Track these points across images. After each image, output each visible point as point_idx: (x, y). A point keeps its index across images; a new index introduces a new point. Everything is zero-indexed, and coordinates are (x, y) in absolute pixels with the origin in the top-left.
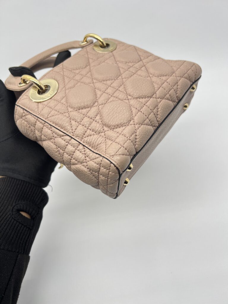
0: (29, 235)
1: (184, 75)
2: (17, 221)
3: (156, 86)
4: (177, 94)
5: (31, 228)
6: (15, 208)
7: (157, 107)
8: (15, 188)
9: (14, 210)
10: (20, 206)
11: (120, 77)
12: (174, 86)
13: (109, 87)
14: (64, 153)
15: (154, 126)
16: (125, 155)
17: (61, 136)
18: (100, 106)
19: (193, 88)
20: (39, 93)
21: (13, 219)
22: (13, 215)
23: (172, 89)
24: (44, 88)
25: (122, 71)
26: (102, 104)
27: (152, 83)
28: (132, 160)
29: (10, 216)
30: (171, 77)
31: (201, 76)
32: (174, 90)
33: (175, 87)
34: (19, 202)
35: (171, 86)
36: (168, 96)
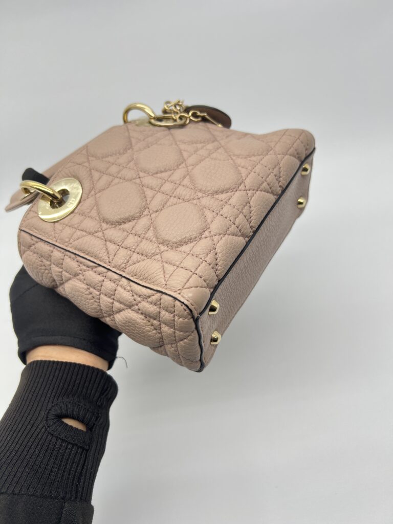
0: (85, 462)
1: (288, 151)
2: (57, 437)
3: (244, 172)
4: (279, 182)
5: (87, 447)
6: (53, 412)
7: (248, 205)
8: (51, 377)
9: (50, 417)
10: (61, 408)
11: (183, 165)
12: (274, 169)
13: (165, 182)
14: (100, 294)
15: (247, 237)
16: (200, 287)
17: (92, 268)
18: (153, 215)
19: (305, 170)
20: (53, 205)
21: (49, 435)
22: (48, 427)
23: (272, 174)
24: (59, 196)
25: (185, 155)
26: (157, 211)
27: (236, 167)
28: (212, 294)
29: (43, 430)
30: (267, 156)
31: (314, 149)
32: (276, 176)
33: (276, 171)
34: (59, 401)
35: (269, 170)
36: (265, 184)
